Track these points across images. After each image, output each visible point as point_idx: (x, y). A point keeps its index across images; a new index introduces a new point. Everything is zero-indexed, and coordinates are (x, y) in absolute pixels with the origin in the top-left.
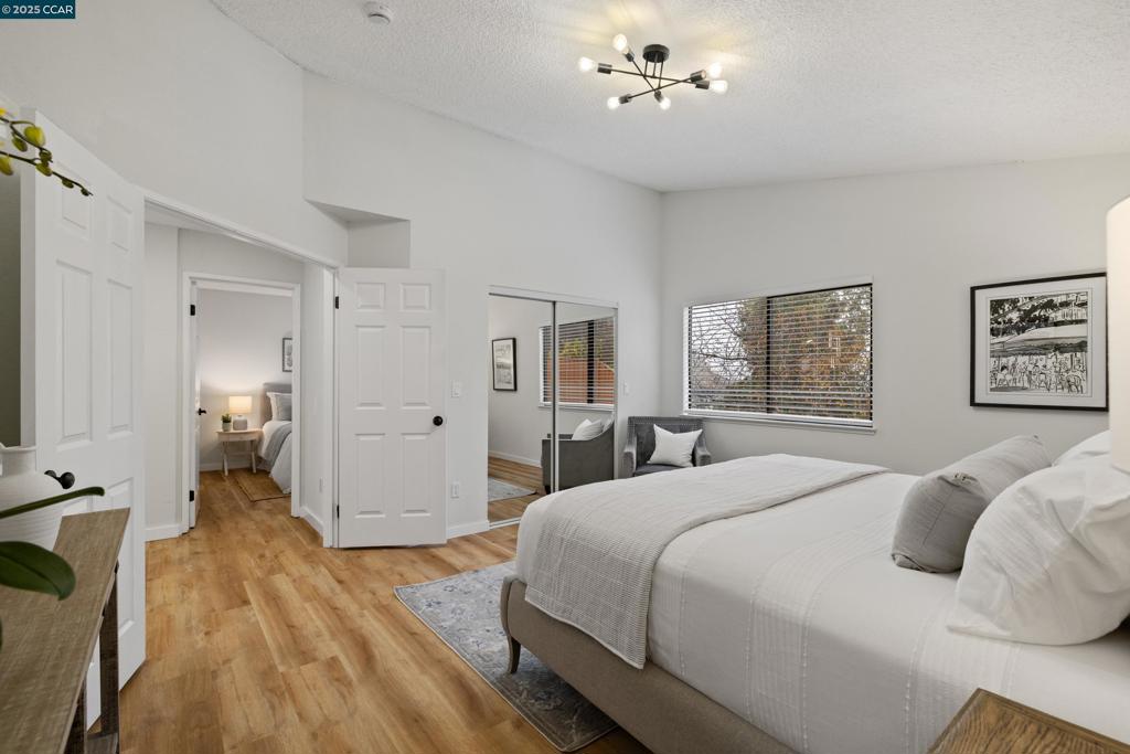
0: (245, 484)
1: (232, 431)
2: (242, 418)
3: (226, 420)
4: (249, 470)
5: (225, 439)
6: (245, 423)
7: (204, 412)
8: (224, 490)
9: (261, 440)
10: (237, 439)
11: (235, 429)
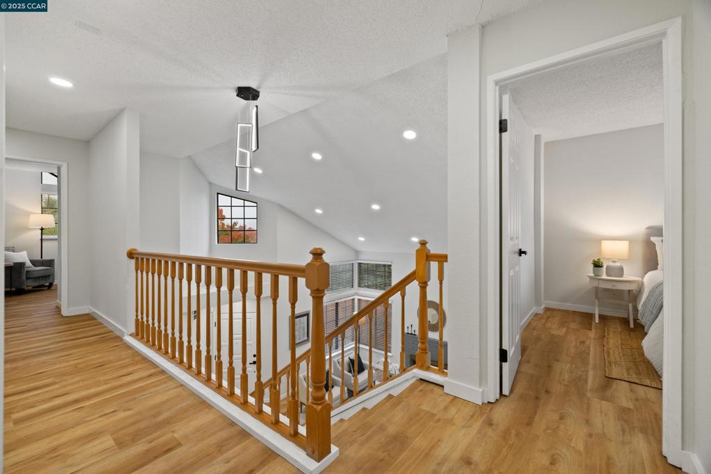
0: (611, 341)
1: (604, 276)
2: (618, 264)
3: (597, 265)
4: (625, 321)
5: (595, 284)
6: (621, 270)
7: (525, 253)
8: (583, 342)
9: (640, 291)
10: (609, 286)
11: (608, 274)
